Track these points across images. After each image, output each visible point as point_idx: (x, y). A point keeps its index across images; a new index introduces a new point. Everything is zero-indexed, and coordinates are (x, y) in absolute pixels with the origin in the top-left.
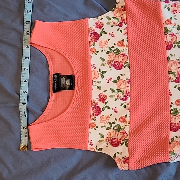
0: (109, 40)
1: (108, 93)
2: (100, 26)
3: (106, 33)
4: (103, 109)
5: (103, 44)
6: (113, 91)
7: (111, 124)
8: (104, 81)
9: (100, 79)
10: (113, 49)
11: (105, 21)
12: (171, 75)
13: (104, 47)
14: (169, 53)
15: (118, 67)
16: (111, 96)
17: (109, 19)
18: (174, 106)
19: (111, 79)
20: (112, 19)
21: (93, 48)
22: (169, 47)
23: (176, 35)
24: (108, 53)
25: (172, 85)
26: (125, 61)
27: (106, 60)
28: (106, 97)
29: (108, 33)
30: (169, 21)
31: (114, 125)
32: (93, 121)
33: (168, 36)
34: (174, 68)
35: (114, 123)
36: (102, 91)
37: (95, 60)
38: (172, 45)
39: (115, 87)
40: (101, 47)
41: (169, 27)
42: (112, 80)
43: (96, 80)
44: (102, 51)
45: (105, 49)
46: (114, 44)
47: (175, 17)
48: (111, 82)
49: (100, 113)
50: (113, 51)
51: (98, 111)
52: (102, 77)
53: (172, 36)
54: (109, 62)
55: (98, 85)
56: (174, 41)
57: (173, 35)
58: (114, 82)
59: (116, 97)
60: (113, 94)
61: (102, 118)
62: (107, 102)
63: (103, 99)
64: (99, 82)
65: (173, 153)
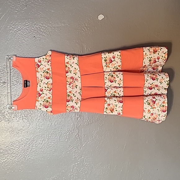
0: (44, 68)
1: (44, 88)
2: (40, 62)
3: (42, 65)
4: (42, 94)
5: (41, 69)
6: (46, 88)
7: (45, 100)
8: (42, 83)
9: (40, 83)
10: (45, 71)
11: (42, 60)
12: (67, 82)
14: (67, 74)
15: (48, 78)
17: (44, 59)
18: (68, 93)
21: (37, 70)
22: (67, 73)
24: (43, 72)
25: (68, 86)
26: (50, 76)
28: (43, 90)
30: (68, 63)
31: (46, 100)
32: (37, 99)
33: (67, 68)
34: (68, 80)
35: (46, 99)
36: (41, 87)
37: (38, 75)
38: (68, 72)
39: (46, 86)
41: (67, 65)
43: (39, 83)
44: (41, 72)
46: (46, 69)
47: (70, 61)
48: (45, 84)
51: (40, 95)
52: (41, 82)
55: (40, 85)
56: (69, 70)
57: (69, 68)
59: (47, 90)
61: (41, 98)
63: (42, 91)
64: (40, 84)
65: (67, 110)
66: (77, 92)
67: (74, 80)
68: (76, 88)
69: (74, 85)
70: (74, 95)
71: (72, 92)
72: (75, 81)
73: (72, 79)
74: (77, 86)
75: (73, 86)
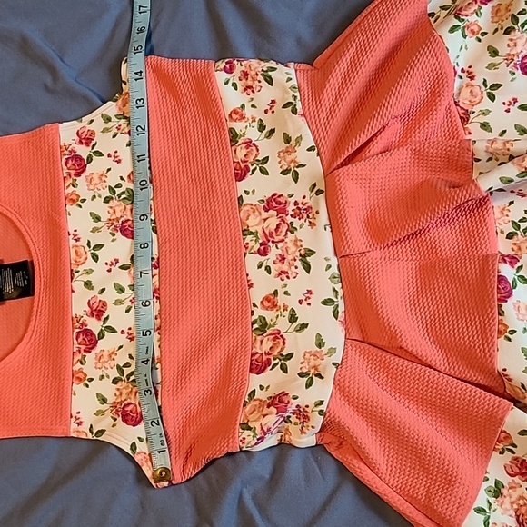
0: (109, 170)
1: (110, 296)
2: (86, 139)
3: (101, 155)
4: (101, 335)
5: (96, 180)
6: (121, 290)
7: (120, 369)
8: (99, 268)
9: (90, 263)
10: (118, 191)
11: (98, 125)
12: (249, 238)
13: (99, 187)
14: (242, 186)
15: (131, 231)
16: (118, 302)
17: (108, 119)
18: (259, 312)
19: (117, 261)
20: (114, 119)
21: (73, 193)
22: (241, 175)
23: (257, 143)
24: (107, 200)
25: (252, 261)
27: (105, 217)
28: (104, 305)
29: (106, 155)
30: (238, 114)
31: (127, 371)
32: (78, 366)
33: (239, 148)
34: (253, 223)
35: (127, 365)
36: (95, 292)
37: (77, 221)
38: (247, 169)
39: (125, 279)
40: (92, 187)
41: (239, 127)
42: (119, 265)
43: (81, 268)
44: (94, 197)
45: (101, 192)
46: (122, 178)
47: (252, 103)
48: (115, 269)
49: (94, 345)
50: (119, 196)
51: (90, 340)
52: (96, 258)
53: (247, 147)
54: (110, 222)
55: (86, 278)
56: (251, 159)
57: (249, 144)
58: (122, 267)
59: (128, 303)
60: (122, 296)
61: (99, 358)
62: (107, 318)
63: (98, 311)
64: (89, 272)
65: (245, 426)
66: (316, 300)
67: (289, 219)
68: (307, 268)
69: (292, 248)
70: (293, 319)
71: (281, 299)
72: (297, 222)
73: (273, 212)
74: (310, 253)
75: (283, 258)
